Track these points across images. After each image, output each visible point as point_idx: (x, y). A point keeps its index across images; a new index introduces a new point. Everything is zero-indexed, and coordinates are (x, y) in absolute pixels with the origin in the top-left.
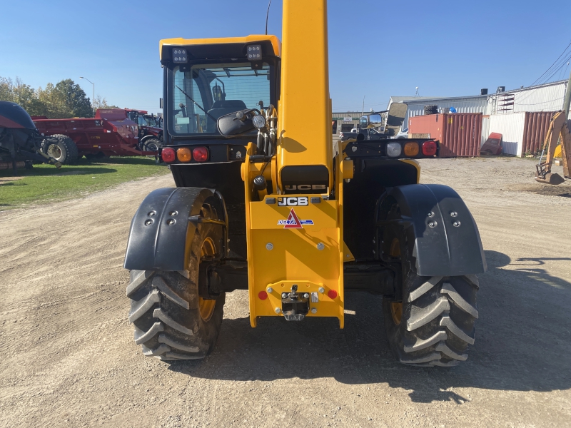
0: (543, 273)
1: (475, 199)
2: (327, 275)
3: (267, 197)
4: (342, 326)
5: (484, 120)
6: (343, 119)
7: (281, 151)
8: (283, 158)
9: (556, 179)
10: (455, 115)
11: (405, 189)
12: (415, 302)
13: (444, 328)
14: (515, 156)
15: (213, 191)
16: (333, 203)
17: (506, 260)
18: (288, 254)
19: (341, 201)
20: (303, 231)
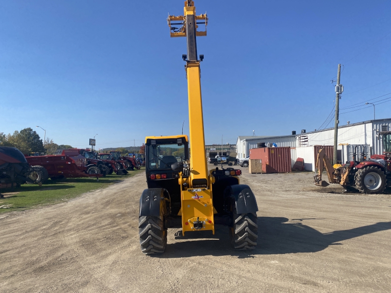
0: (300, 224)
1: (283, 196)
2: (208, 215)
3: (188, 189)
4: (214, 233)
5: (292, 151)
6: (210, 149)
7: (192, 174)
8: (193, 177)
9: (325, 184)
10: (276, 149)
11: (233, 187)
12: (237, 223)
13: (247, 232)
14: (311, 171)
15: (165, 189)
16: (209, 190)
17: (287, 220)
18: (195, 209)
19: (211, 190)
20: (199, 200)
